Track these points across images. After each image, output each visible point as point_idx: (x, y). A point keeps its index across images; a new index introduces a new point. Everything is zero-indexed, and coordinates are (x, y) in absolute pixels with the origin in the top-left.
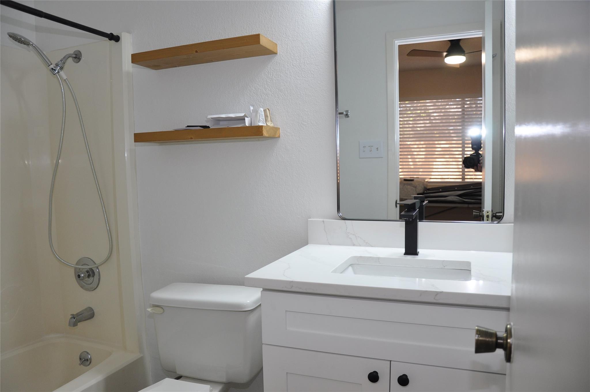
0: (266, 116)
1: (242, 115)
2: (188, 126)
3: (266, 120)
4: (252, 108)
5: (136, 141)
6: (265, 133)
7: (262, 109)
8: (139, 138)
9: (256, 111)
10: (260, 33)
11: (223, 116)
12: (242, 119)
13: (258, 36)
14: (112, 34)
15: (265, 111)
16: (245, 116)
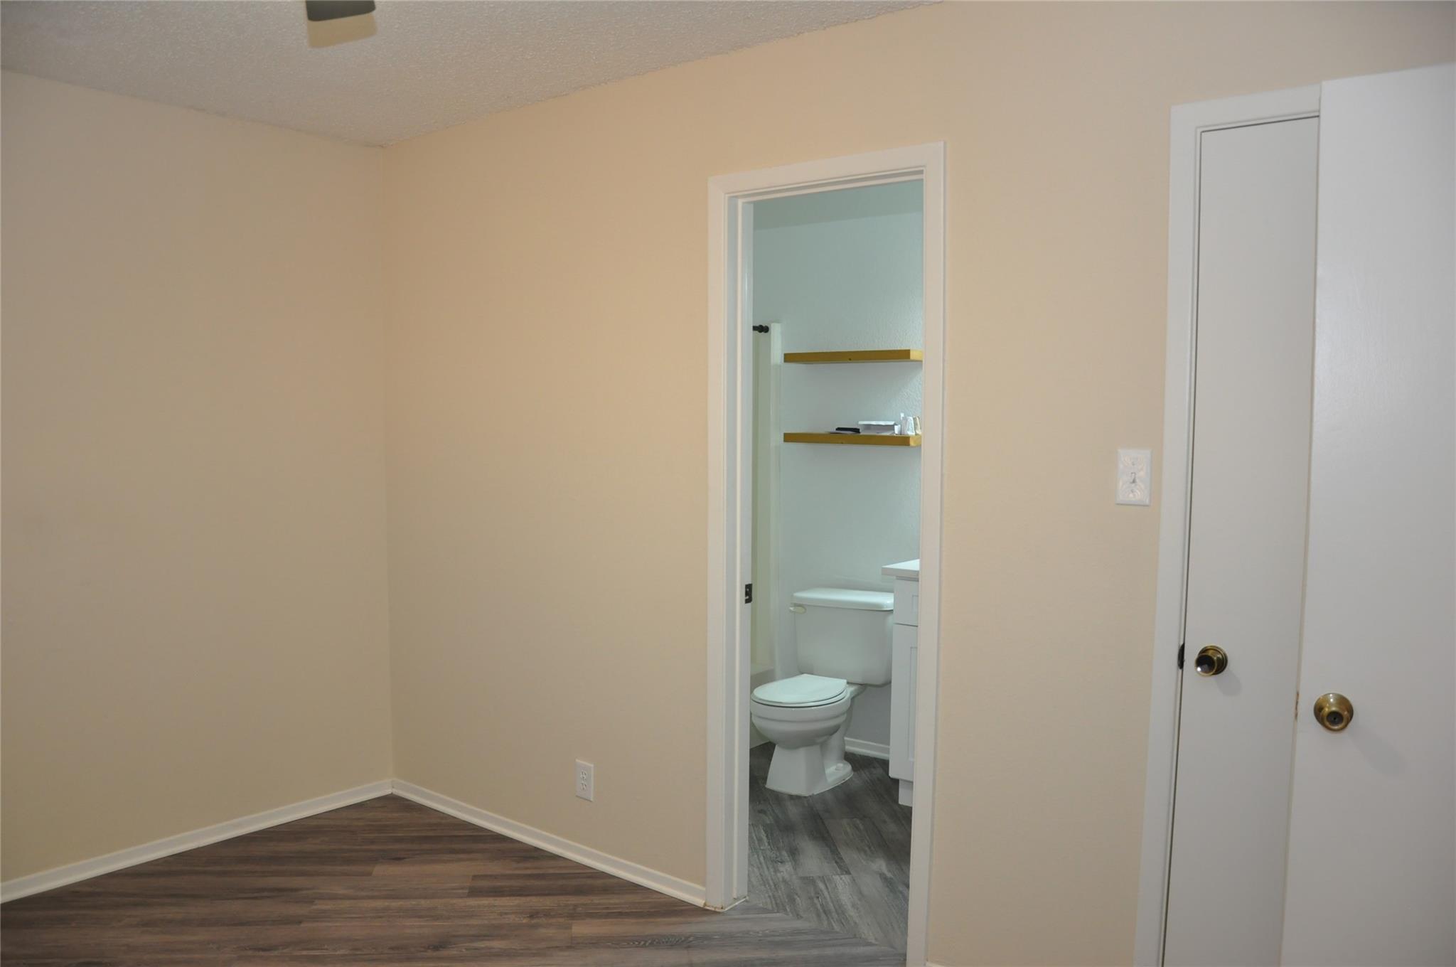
0: (916, 424)
1: (892, 423)
2: (838, 429)
3: (915, 429)
4: (902, 415)
5: (786, 440)
6: (912, 443)
7: (911, 418)
8: (789, 438)
9: (905, 419)
10: (911, 348)
11: (874, 423)
12: (892, 427)
13: (909, 351)
14: (761, 326)
15: (914, 419)
16: (895, 424)
